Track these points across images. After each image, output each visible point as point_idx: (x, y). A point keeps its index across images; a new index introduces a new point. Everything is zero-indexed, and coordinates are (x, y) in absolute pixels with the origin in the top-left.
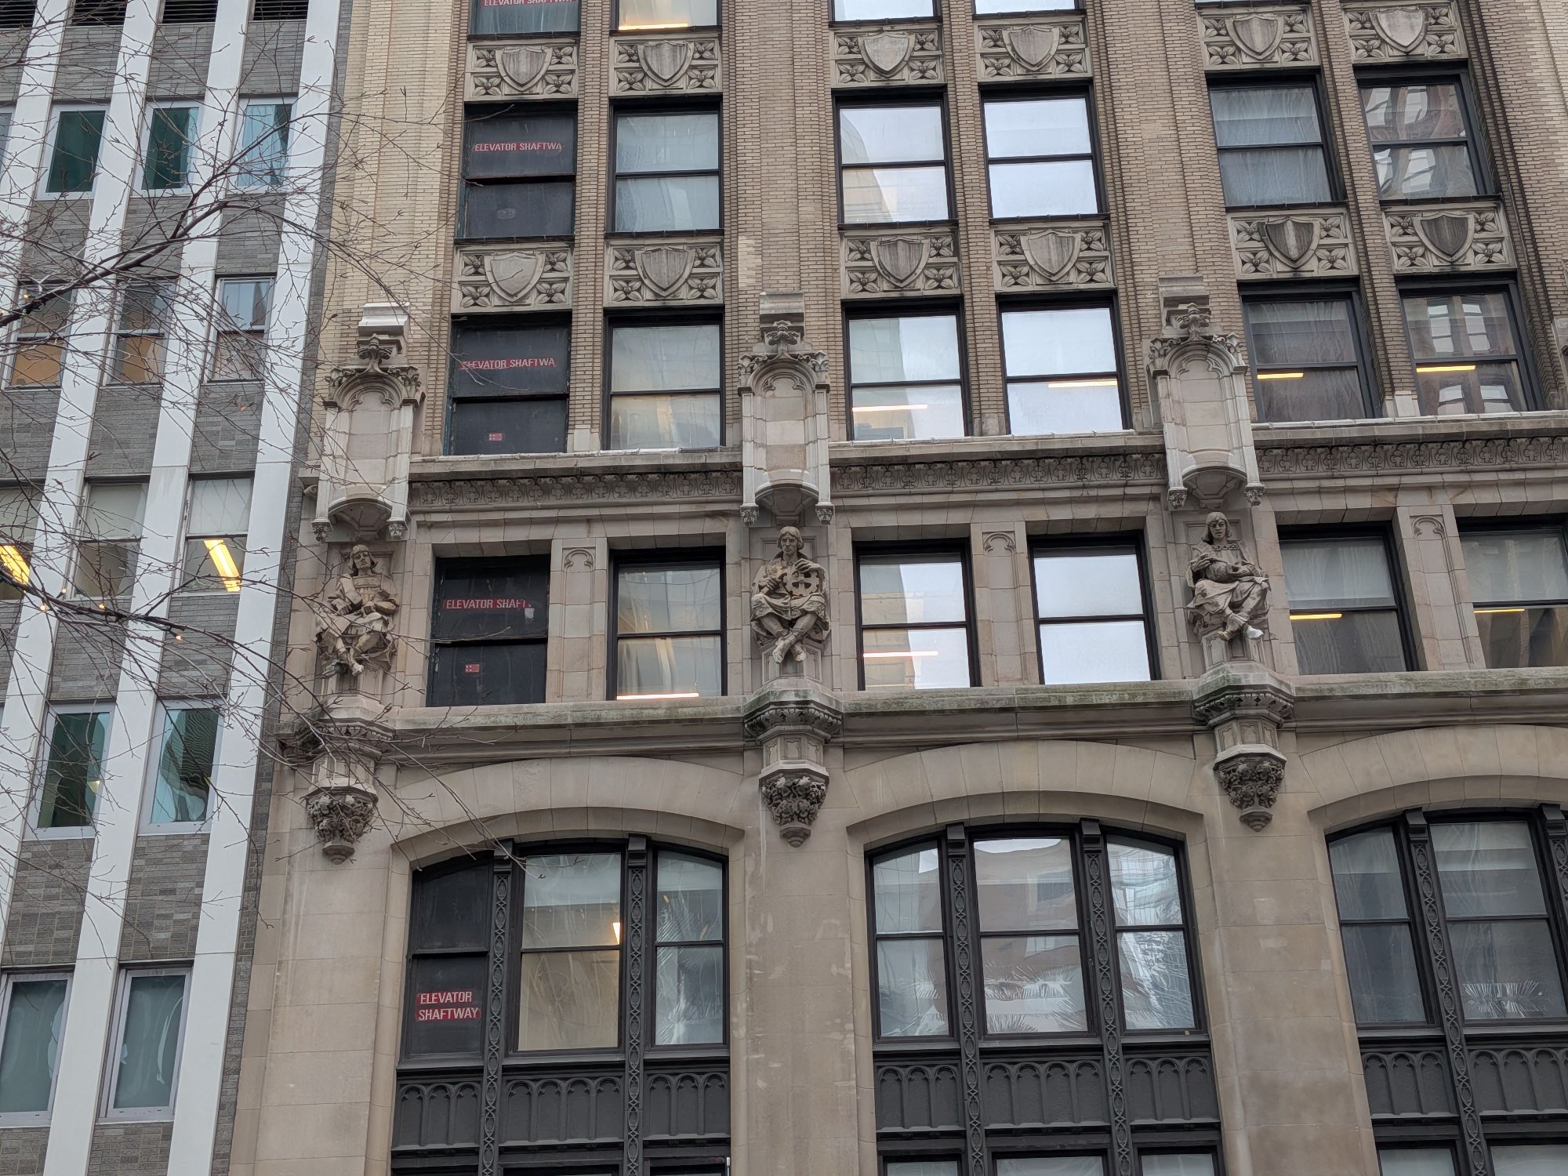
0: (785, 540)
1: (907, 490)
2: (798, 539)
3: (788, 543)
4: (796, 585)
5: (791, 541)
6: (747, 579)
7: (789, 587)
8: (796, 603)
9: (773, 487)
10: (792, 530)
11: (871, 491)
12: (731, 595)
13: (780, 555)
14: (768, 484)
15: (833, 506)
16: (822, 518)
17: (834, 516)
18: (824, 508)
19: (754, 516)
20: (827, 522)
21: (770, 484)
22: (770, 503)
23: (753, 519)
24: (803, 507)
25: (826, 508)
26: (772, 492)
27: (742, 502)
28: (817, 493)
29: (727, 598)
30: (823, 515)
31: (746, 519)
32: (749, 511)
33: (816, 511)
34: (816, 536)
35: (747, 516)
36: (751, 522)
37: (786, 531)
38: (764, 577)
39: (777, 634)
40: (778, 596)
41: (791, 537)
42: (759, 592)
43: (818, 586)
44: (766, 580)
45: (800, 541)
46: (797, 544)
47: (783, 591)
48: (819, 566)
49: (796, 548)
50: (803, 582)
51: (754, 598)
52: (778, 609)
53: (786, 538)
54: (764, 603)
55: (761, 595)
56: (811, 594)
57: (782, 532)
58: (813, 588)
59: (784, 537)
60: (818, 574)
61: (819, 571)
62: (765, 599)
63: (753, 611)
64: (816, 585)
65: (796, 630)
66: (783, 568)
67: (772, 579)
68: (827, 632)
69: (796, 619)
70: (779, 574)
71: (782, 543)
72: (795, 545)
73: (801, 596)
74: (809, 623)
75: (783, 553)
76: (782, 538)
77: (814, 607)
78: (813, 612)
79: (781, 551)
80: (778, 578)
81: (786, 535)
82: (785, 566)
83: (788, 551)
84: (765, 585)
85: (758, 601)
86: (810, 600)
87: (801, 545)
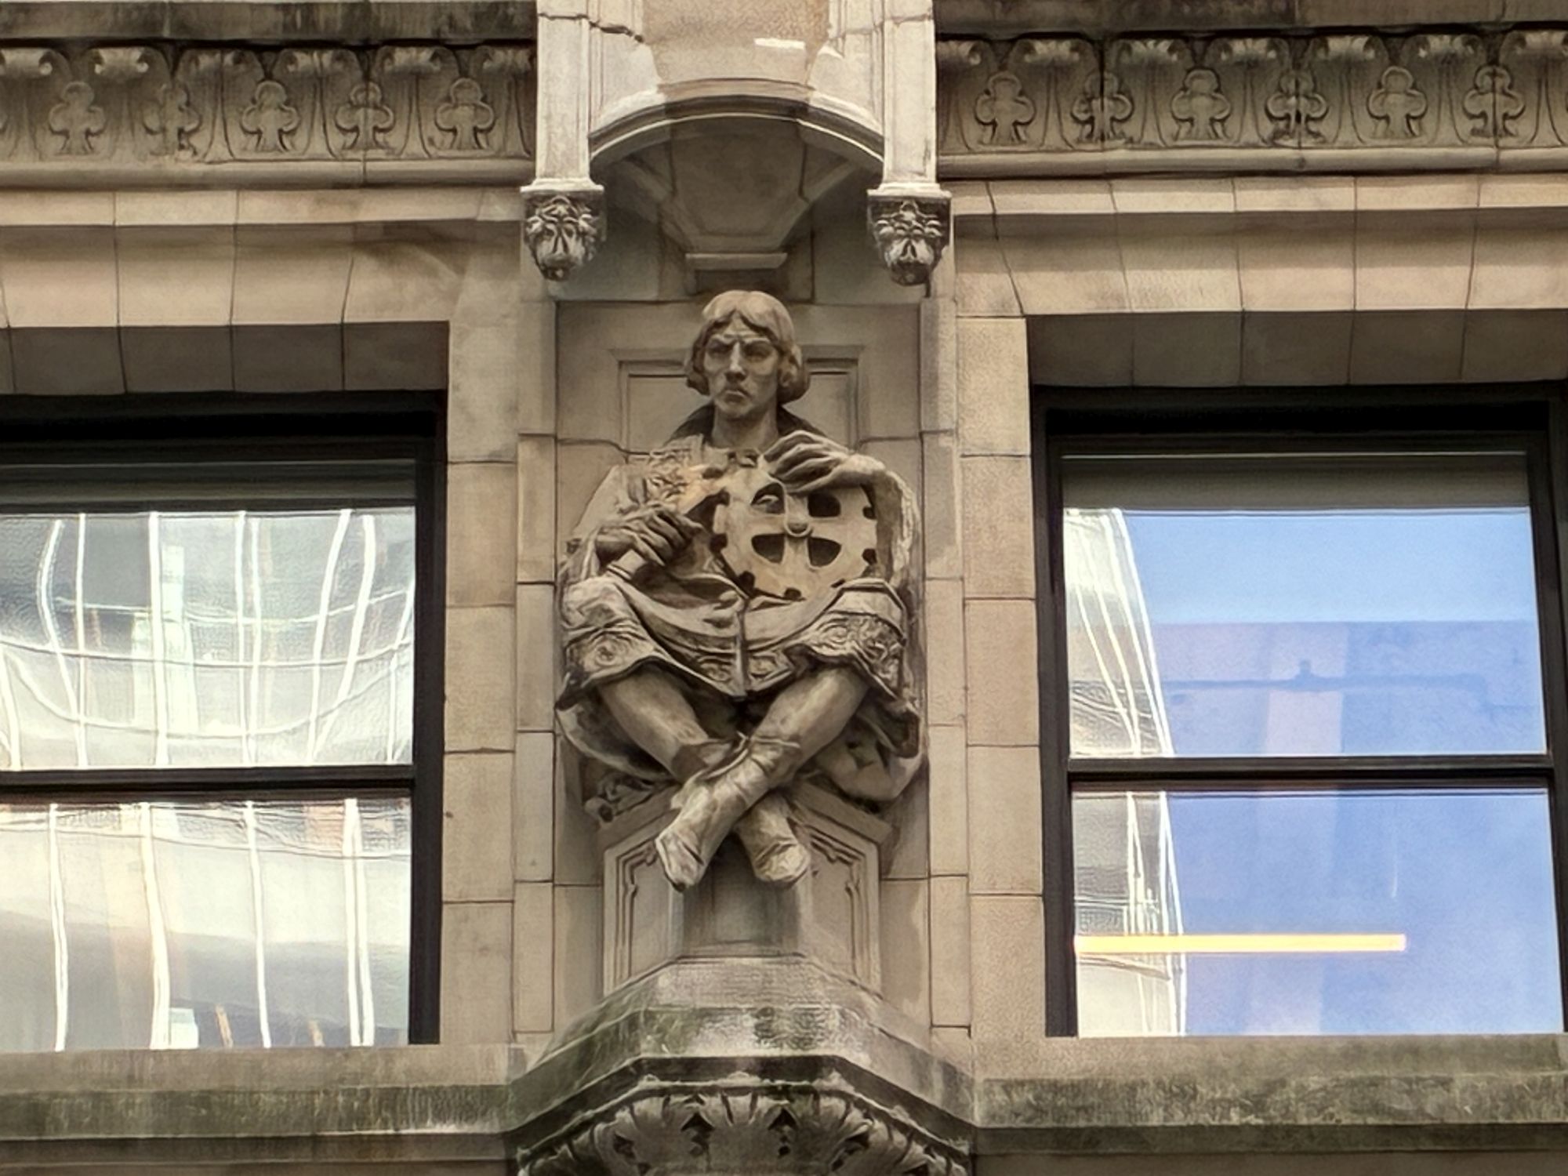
0: (725, 350)
1: (1285, 153)
2: (783, 352)
3: (736, 364)
5: (750, 351)
6: (544, 526)
7: (740, 553)
8: (766, 623)
9: (671, 109)
10: (758, 304)
11: (1119, 155)
12: (464, 602)
13: (702, 424)
14: (652, 97)
15: (948, 201)
16: (896, 250)
17: (948, 252)
18: (909, 208)
19: (582, 234)
20: (921, 274)
21: (659, 99)
22: (659, 191)
23: (576, 248)
24: (810, 214)
25: (916, 206)
26: (667, 138)
27: (529, 176)
28: (877, 142)
29: (448, 612)
30: (901, 237)
31: (545, 248)
32: (561, 209)
33: (870, 221)
34: (861, 348)
35: (550, 233)
36: (566, 264)
37: (730, 308)
38: (623, 512)
39: (677, 759)
40: (686, 597)
41: (751, 337)
42: (600, 574)
43: (869, 555)
44: (630, 521)
45: (793, 360)
46: (779, 372)
47: (708, 571)
48: (879, 466)
49: (772, 389)
50: (804, 534)
51: (576, 596)
52: (686, 648)
53: (727, 341)
54: (622, 615)
55: (607, 581)
56: (841, 587)
57: (712, 311)
58: (849, 562)
59: (719, 337)
60: (871, 499)
61: (879, 492)
62: (627, 597)
63: (568, 653)
64: (861, 551)
65: (767, 741)
66: (713, 474)
67: (661, 515)
68: (911, 765)
69: (768, 697)
70: (693, 495)
71: (710, 364)
72: (768, 377)
73: (792, 595)
74: (827, 713)
75: (710, 408)
76: (711, 344)
77: (853, 638)
78: (845, 664)
79: (706, 400)
80: (686, 511)
81: (729, 331)
82: (721, 467)
83: (738, 400)
84: (628, 540)
85: (594, 604)
86: (834, 608)
87: (794, 371)
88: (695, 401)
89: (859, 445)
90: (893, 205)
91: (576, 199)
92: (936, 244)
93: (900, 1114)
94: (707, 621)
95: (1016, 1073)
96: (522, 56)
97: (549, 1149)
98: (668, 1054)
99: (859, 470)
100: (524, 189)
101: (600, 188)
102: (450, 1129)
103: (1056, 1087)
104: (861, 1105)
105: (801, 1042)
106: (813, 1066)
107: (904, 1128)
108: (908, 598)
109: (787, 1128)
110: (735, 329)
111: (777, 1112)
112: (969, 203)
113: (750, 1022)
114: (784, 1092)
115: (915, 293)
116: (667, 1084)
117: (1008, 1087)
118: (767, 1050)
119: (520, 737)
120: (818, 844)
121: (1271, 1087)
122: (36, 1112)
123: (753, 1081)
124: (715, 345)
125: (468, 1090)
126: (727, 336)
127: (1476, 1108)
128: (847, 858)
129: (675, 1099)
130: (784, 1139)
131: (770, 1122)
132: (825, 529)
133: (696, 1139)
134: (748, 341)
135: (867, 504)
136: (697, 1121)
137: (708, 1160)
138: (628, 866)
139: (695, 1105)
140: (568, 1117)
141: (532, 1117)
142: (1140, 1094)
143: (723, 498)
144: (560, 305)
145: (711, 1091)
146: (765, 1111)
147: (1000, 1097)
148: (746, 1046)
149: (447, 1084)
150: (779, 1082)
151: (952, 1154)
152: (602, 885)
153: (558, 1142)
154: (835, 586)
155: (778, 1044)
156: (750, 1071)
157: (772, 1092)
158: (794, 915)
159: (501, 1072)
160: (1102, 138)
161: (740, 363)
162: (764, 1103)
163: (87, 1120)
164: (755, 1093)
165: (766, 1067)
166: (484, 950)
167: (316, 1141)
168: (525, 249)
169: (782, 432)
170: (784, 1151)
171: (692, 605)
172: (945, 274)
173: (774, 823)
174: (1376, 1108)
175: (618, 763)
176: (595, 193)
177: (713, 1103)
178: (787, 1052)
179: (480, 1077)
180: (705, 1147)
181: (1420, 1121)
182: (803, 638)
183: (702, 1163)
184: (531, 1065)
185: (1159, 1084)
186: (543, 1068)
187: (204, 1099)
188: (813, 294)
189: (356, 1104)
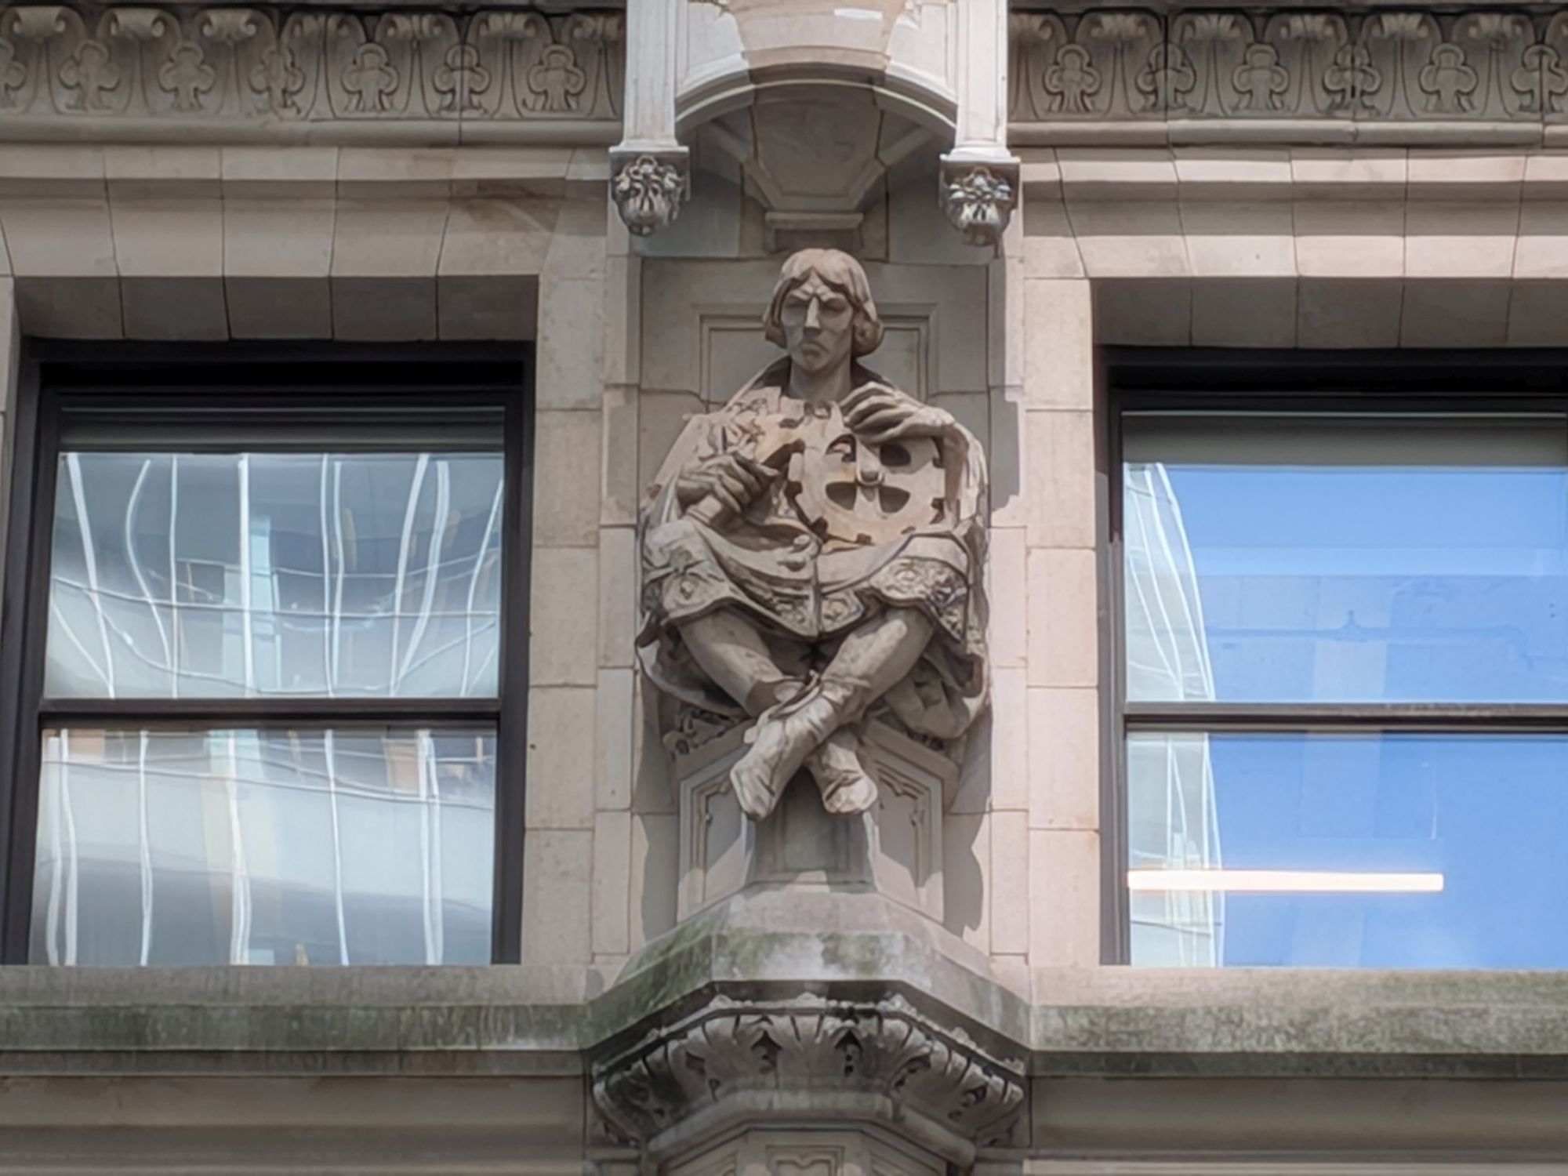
0: (804, 305)
2: (857, 306)
3: (812, 319)
4: (842, 493)
5: (826, 307)
7: (814, 501)
8: (838, 567)
9: (753, 76)
10: (835, 263)
12: (550, 542)
13: (780, 376)
15: (1016, 167)
16: (968, 212)
17: (1017, 216)
18: (981, 173)
19: (667, 193)
20: (990, 236)
21: (745, 66)
22: (742, 153)
23: (661, 205)
24: (885, 177)
25: (987, 172)
26: (750, 102)
27: (618, 139)
28: (951, 110)
29: (535, 551)
30: (971, 202)
31: (633, 204)
32: (648, 169)
33: (943, 184)
34: (934, 305)
35: (638, 191)
36: (652, 221)
37: (806, 267)
38: (702, 459)
39: (752, 695)
40: (764, 541)
41: (828, 295)
42: (680, 517)
43: (938, 504)
44: (710, 467)
45: (867, 317)
46: (854, 328)
47: (783, 516)
48: (948, 419)
49: (847, 344)
50: (875, 483)
51: (657, 538)
52: (763, 591)
53: (804, 297)
54: (699, 558)
55: (688, 524)
56: (910, 533)
57: (791, 269)
58: (919, 509)
59: (797, 293)
60: (940, 451)
61: (947, 442)
62: (706, 541)
63: (651, 592)
64: (930, 501)
65: (837, 680)
66: (788, 424)
67: (739, 463)
68: (973, 704)
69: (839, 636)
70: (769, 445)
71: (788, 319)
72: (845, 331)
73: (864, 540)
74: (896, 652)
75: (789, 359)
76: (788, 301)
77: (921, 582)
78: (915, 608)
79: (784, 353)
80: (762, 460)
81: (808, 288)
82: (797, 418)
83: (815, 354)
84: (707, 487)
85: (674, 547)
86: (903, 554)
87: (867, 326)
88: (773, 354)
89: (930, 398)
90: (964, 170)
91: (662, 160)
92: (1005, 208)
93: (961, 1037)
94: (780, 563)
95: (1071, 1000)
96: (612, 23)
97: (626, 1064)
98: (739, 977)
99: (928, 422)
100: (612, 149)
101: (685, 149)
102: (531, 1045)
103: (1109, 1013)
104: (922, 1027)
105: (865, 966)
106: (878, 990)
107: (963, 1050)
108: (974, 544)
109: (851, 1048)
110: (812, 285)
111: (842, 1034)
112: (1037, 171)
113: (818, 947)
114: (850, 1014)
115: (984, 254)
116: (738, 1005)
117: (1063, 1011)
118: (834, 974)
119: (601, 672)
120: (885, 779)
121: (1314, 1016)
122: (135, 1022)
123: (821, 1003)
124: (792, 301)
125: (549, 1008)
126: (806, 293)
127: (1512, 1039)
128: (912, 793)
129: (745, 1019)
130: (849, 1058)
131: (835, 1042)
132: (895, 479)
133: (765, 1057)
134: (824, 298)
135: (936, 455)
136: (766, 1040)
137: (777, 1076)
138: (703, 797)
139: (764, 1025)
140: (643, 1036)
141: (609, 1034)
142: (1189, 1021)
143: (799, 447)
144: (645, 261)
145: (780, 1012)
146: (831, 1032)
147: (1055, 1022)
148: (815, 969)
149: (528, 1003)
150: (845, 1005)
151: (1008, 1076)
152: (678, 813)
153: (634, 1058)
154: (904, 532)
155: (844, 968)
156: (819, 995)
157: (838, 1013)
158: (861, 846)
159: (579, 992)
160: (1166, 108)
161: (818, 318)
162: (831, 1024)
163: (184, 1031)
164: (822, 1014)
165: (833, 990)
166: (565, 874)
167: (402, 1053)
168: (612, 206)
169: (856, 385)
170: (849, 1070)
171: (769, 548)
172: (1014, 237)
173: (842, 758)
174: (1416, 1037)
175: (696, 698)
176: (683, 154)
177: (781, 1023)
178: (851, 976)
179: (560, 997)
180: (774, 1064)
181: (1456, 1050)
182: (873, 582)
183: (770, 1079)
184: (608, 987)
185: (1208, 1011)
186: (618, 989)
187: (297, 1013)
188: (887, 253)
189: (440, 1021)
